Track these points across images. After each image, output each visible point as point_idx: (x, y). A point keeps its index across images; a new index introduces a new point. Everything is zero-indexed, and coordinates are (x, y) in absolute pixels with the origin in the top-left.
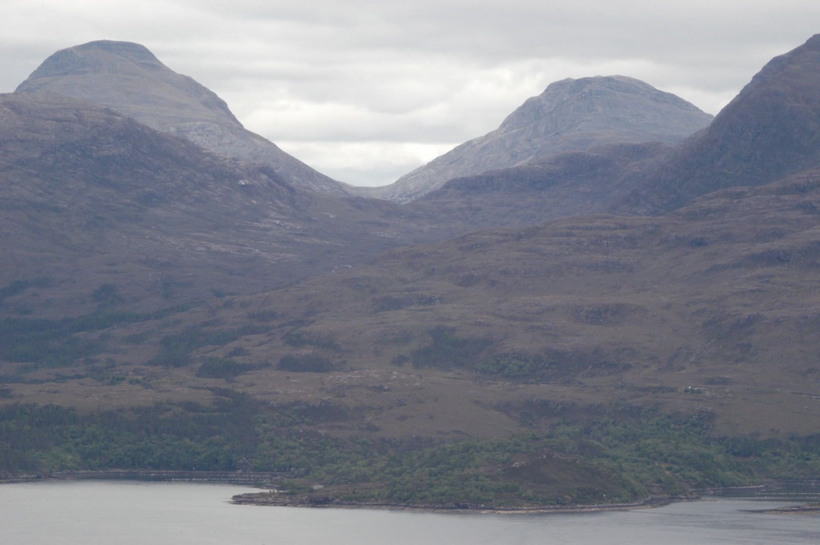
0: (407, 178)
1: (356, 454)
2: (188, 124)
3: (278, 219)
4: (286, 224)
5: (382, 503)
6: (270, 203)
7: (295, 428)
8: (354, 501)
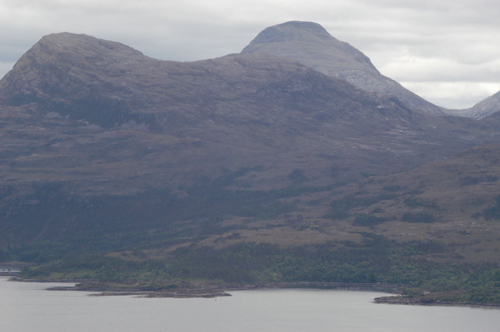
0: (480, 104)
1: (449, 273)
2: (346, 72)
3: (401, 129)
4: (406, 132)
5: (466, 303)
6: (397, 119)
7: (412, 257)
8: (448, 302)
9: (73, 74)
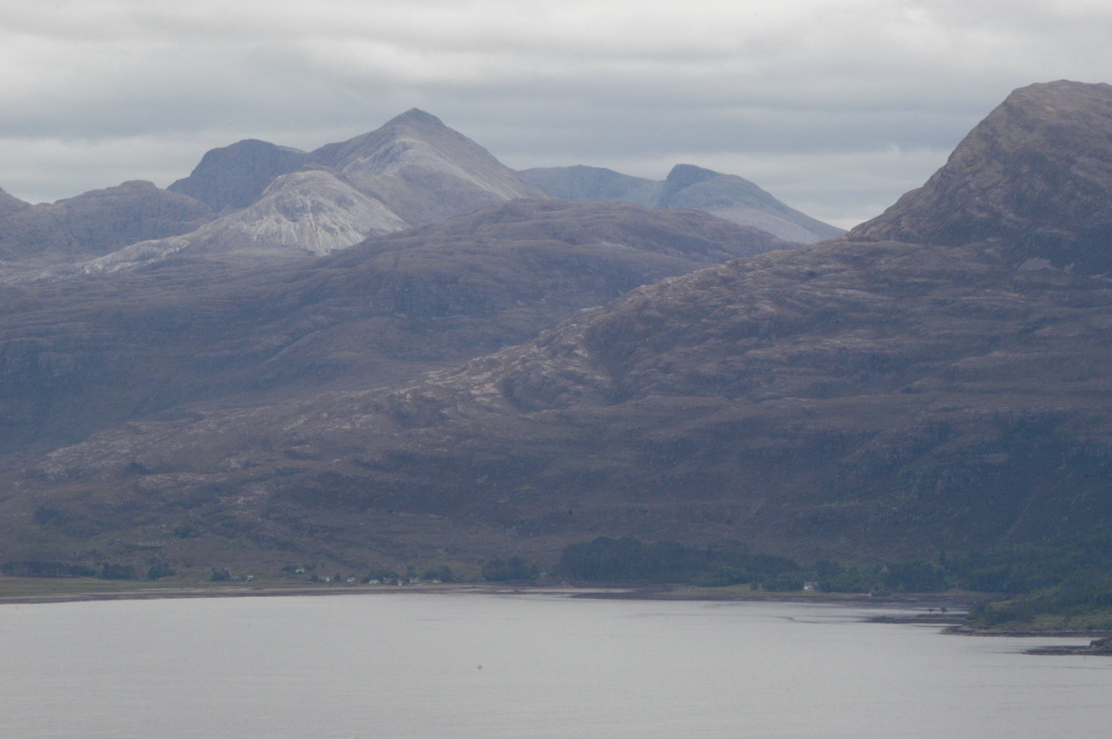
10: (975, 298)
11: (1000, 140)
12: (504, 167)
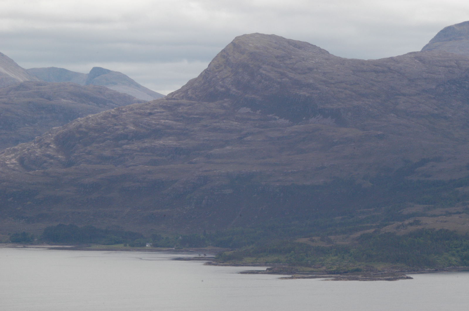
9: (264, 72)
10: (219, 124)
11: (230, 58)
12: (21, 67)
